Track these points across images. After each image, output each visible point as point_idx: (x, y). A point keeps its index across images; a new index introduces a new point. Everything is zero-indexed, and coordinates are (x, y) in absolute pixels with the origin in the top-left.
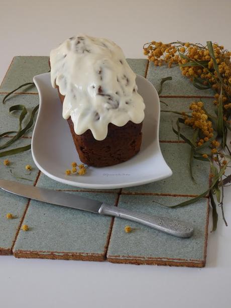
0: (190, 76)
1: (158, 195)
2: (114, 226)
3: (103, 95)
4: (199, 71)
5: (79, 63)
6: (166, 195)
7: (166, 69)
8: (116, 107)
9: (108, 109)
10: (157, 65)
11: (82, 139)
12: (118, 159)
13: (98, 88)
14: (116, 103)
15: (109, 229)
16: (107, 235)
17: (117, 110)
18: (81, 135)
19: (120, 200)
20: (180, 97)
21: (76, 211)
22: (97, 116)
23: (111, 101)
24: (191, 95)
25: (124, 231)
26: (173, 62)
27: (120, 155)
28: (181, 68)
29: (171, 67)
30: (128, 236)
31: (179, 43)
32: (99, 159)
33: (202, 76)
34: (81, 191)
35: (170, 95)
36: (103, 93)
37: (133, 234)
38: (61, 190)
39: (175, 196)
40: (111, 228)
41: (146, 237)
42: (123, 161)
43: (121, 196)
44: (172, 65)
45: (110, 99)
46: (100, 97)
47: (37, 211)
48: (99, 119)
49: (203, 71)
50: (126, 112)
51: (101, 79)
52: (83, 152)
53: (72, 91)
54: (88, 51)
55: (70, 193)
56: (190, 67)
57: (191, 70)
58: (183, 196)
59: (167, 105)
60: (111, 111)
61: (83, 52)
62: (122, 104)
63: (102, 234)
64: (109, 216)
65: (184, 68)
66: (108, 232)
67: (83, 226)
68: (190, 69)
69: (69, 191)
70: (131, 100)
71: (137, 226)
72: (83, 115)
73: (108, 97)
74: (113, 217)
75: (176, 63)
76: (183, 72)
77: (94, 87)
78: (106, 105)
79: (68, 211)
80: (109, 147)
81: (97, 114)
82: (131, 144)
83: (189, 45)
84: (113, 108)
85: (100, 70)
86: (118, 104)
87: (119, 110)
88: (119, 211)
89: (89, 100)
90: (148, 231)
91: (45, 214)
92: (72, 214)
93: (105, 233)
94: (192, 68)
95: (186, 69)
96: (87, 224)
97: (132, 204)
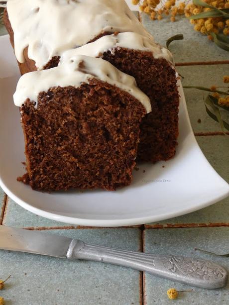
0: (207, 33)
1: (206, 226)
2: (147, 288)
4: (220, 24)
6: (218, 226)
7: (168, 24)
10: (154, 19)
15: (138, 294)
19: (145, 240)
20: (199, 64)
24: (215, 60)
25: (166, 297)
26: (178, 13)
28: (191, 21)
29: (175, 21)
33: (226, 31)
34: (79, 227)
35: (183, 62)
37: (181, 301)
38: (46, 227)
40: (142, 292)
43: (145, 232)
44: (176, 18)
47: (12, 268)
49: (225, 24)
55: (63, 231)
56: (205, 19)
57: (208, 24)
59: (183, 78)
64: (135, 269)
65: (196, 21)
66: (139, 299)
67: (95, 291)
68: (207, 22)
69: (58, 228)
74: (141, 272)
75: (180, 15)
76: (196, 27)
79: (65, 264)
90: (206, 294)
91: (26, 274)
92: (72, 271)
93: (134, 302)
94: (210, 19)
95: (200, 22)
96: (101, 288)
97: (167, 245)
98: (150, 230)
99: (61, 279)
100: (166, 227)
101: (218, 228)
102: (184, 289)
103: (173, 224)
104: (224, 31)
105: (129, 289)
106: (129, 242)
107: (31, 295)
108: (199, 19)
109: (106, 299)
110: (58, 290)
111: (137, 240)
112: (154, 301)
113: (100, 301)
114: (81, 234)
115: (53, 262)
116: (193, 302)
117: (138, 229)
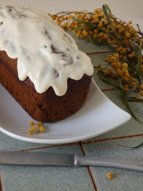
1: (116, 139)
2: (94, 175)
3: (57, 53)
4: (91, 32)
5: (21, 27)
8: (71, 62)
9: (65, 65)
11: (44, 97)
12: (70, 111)
13: (51, 47)
14: (70, 59)
15: (90, 179)
16: (92, 185)
17: (72, 65)
18: (43, 93)
19: (85, 150)
21: (50, 168)
22: (56, 74)
23: (65, 58)
25: (106, 178)
27: (73, 107)
28: (74, 32)
30: (112, 182)
31: (63, 12)
32: (56, 114)
33: (95, 36)
34: (44, 148)
36: (56, 51)
37: (116, 179)
38: (24, 150)
39: (130, 137)
40: (92, 178)
41: (129, 180)
42: (74, 113)
43: (83, 145)
45: (63, 56)
46: (55, 55)
47: (11, 175)
48: (58, 75)
49: (94, 32)
50: (80, 66)
51: (50, 38)
52: (42, 110)
53: (24, 53)
54: (25, 16)
55: (35, 151)
56: (82, 30)
58: (137, 135)
60: (67, 67)
61: (21, 17)
62: (75, 60)
63: (87, 185)
64: (84, 166)
65: (76, 32)
66: (91, 182)
67: (65, 181)
68: (84, 32)
69: (31, 149)
70: (80, 55)
71: (115, 171)
72: (43, 74)
73: (61, 54)
74: (88, 167)
77: (46, 47)
78: (62, 62)
79: (42, 168)
80: (65, 102)
81: (56, 71)
82: (83, 96)
83: (76, 13)
84: (69, 64)
85: (44, 31)
86: (72, 60)
87: (74, 65)
88: (95, 160)
89: (44, 59)
90: (128, 174)
91: (20, 177)
92: (47, 171)
93: (89, 183)
94: (85, 30)
95: (79, 32)
96: (68, 179)
97: (98, 151)
98: (85, 144)
99: (43, 176)
100: (93, 142)
101: (123, 139)
102: (115, 173)
103: (98, 140)
104: (94, 36)
105: (84, 177)
106: (76, 152)
107: (27, 187)
108: (78, 31)
109: (72, 184)
110: (43, 183)
111: (80, 150)
112: (101, 181)
113: (69, 185)
114: (46, 151)
115: (35, 168)
116: (122, 179)
117: (78, 145)
